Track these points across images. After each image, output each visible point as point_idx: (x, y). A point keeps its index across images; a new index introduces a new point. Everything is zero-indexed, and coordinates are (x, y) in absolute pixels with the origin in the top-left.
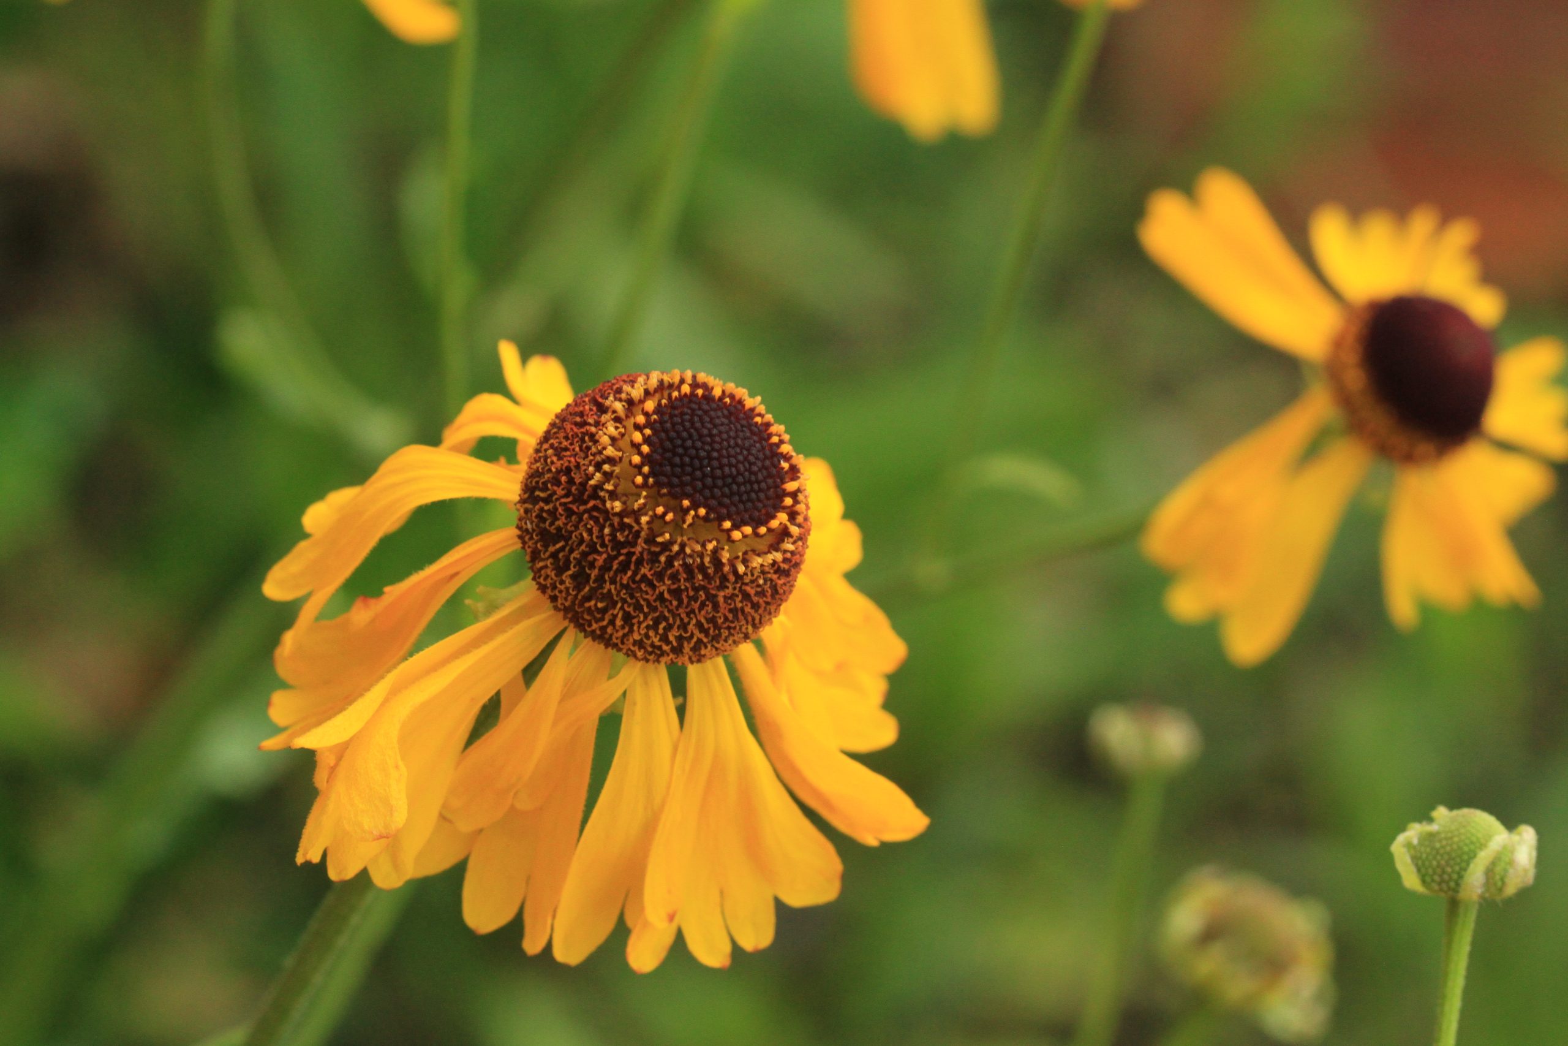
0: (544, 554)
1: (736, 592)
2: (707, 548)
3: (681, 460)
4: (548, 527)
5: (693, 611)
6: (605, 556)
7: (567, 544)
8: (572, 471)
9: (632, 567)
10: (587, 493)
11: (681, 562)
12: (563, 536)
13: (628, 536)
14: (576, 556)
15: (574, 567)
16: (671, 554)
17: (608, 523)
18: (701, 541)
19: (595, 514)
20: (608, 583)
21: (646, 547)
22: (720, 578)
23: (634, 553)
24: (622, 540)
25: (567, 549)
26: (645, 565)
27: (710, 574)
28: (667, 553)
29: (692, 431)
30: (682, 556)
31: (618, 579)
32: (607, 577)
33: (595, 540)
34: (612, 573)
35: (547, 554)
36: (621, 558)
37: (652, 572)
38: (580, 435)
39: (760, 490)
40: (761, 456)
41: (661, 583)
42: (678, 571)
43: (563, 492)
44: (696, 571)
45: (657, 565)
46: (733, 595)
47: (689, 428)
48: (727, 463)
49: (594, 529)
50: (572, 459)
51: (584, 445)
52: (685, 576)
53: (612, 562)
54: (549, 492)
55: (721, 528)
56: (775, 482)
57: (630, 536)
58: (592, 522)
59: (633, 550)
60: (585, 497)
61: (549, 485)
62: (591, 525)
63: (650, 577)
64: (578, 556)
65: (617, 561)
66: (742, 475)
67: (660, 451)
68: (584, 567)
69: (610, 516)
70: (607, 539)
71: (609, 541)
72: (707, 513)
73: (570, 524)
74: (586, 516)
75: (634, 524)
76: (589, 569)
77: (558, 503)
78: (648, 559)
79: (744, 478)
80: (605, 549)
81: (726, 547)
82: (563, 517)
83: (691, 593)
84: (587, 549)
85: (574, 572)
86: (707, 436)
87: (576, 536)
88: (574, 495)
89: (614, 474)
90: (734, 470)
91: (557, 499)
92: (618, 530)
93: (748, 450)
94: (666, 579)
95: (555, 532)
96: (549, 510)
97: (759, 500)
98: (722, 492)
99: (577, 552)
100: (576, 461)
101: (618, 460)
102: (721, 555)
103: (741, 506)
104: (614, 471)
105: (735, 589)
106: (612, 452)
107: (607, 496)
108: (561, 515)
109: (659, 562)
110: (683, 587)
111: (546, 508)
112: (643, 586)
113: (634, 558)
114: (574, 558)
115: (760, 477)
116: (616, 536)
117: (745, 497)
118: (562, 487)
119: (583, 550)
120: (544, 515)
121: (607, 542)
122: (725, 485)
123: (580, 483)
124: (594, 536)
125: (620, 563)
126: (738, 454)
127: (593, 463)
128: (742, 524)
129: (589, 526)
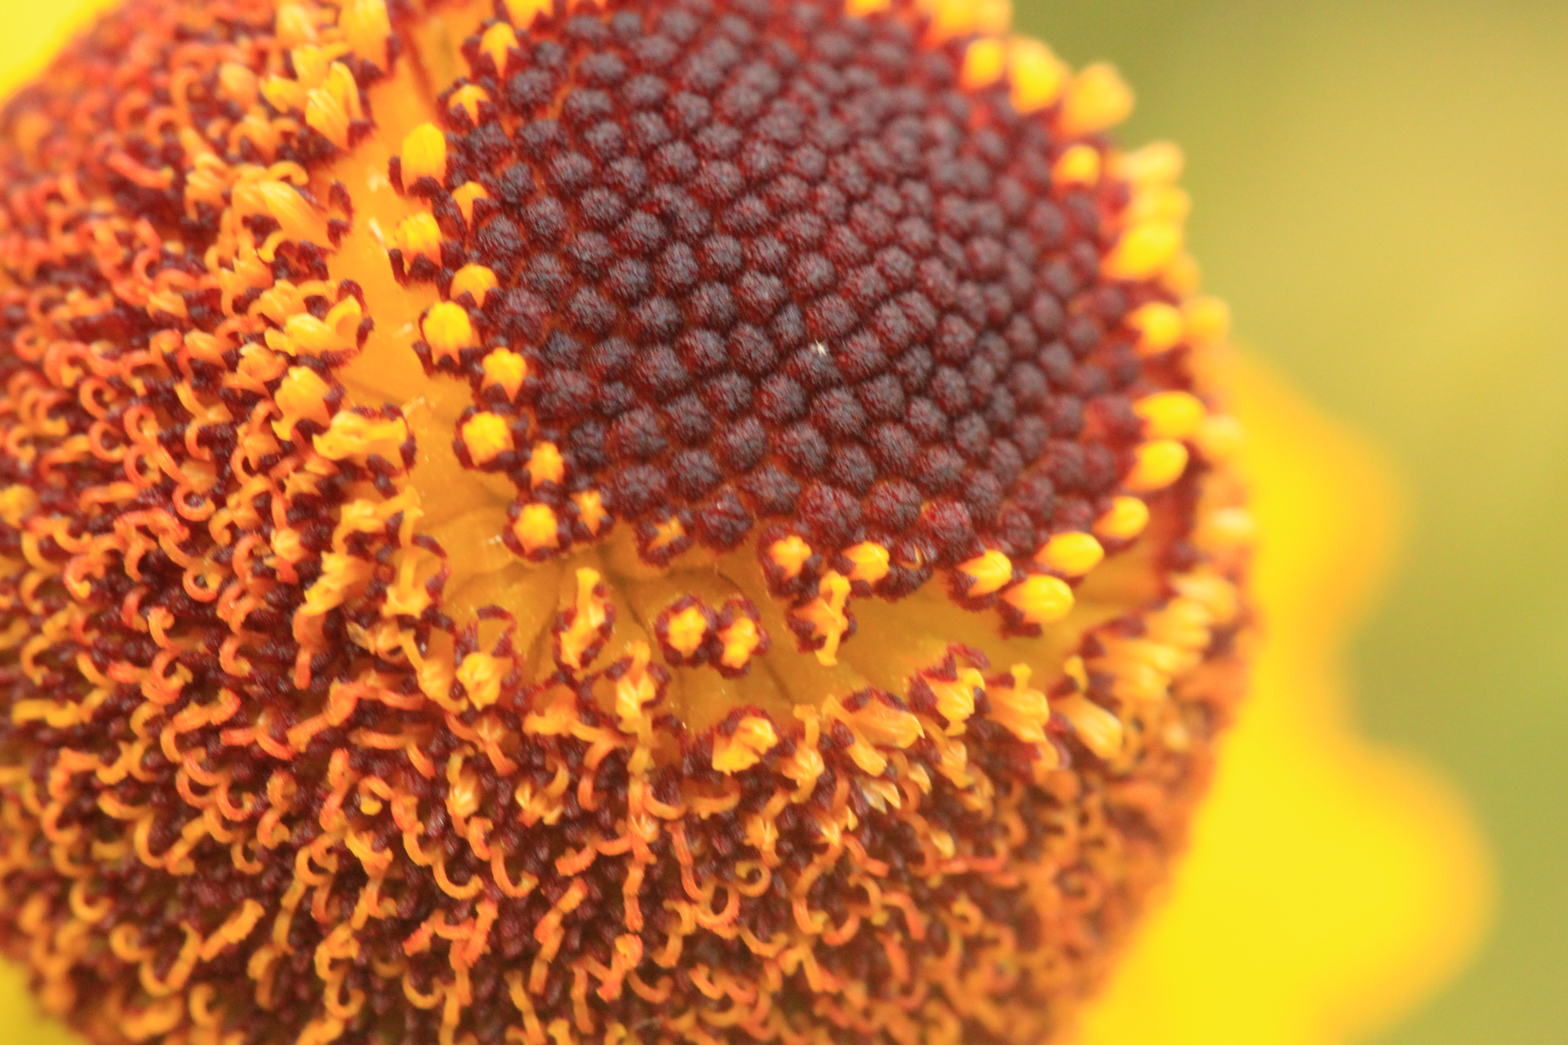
0: (162, 977)
1: (1097, 827)
2: (944, 709)
3: (683, 353)
4: (150, 861)
5: (937, 992)
6: (488, 912)
7: (273, 910)
8: (179, 570)
9: (633, 916)
10: (304, 658)
11: (852, 821)
12: (241, 877)
13: (573, 787)
14: (340, 954)
15: (344, 999)
16: (795, 798)
17: (456, 762)
18: (903, 688)
19: (377, 740)
20: (532, 1023)
21: (669, 811)
22: (1020, 809)
23: (622, 861)
24: (551, 818)
25: (282, 926)
26: (689, 884)
27: (978, 814)
28: (777, 803)
29: (665, 193)
30: (842, 787)
31: (578, 992)
32: (519, 997)
33: (418, 857)
34: (539, 972)
35: (181, 971)
36: (573, 898)
37: (732, 909)
38: (138, 385)
39: (1045, 337)
40: (977, 174)
41: (781, 938)
42: (843, 861)
43: (176, 682)
44: (919, 824)
45: (742, 869)
46: (1085, 845)
47: (646, 187)
48: (882, 287)
49: (397, 810)
50: (163, 518)
51: (191, 433)
52: (878, 867)
53: (531, 927)
54: (96, 699)
55: (973, 592)
56: (1077, 266)
57: (586, 786)
58: (376, 785)
59: (613, 848)
60: (300, 677)
61: (86, 666)
62: (374, 796)
63: (727, 934)
64: (353, 951)
65: (552, 920)
66: (955, 309)
67: (566, 344)
68: (393, 986)
69: (457, 728)
70: (475, 833)
71: (490, 838)
72: (895, 556)
73: (269, 819)
74: (338, 763)
75: (582, 732)
76: (424, 989)
77: (167, 738)
78: (698, 860)
79: (968, 319)
80: (475, 884)
81: (1021, 672)
82: (221, 797)
83: (917, 922)
84: (390, 907)
85: (347, 1022)
86: (738, 195)
87: (312, 865)
88: (238, 686)
89: (405, 533)
90: (916, 301)
91: (155, 724)
92: (514, 780)
93: (921, 174)
94: (800, 910)
95: (189, 868)
96: (129, 780)
97: (1057, 387)
98: (913, 431)
99: (341, 934)
100: (183, 521)
101: (394, 458)
102: (1011, 712)
103: (1005, 452)
104: (398, 517)
105: (1084, 819)
106: (358, 433)
107: (407, 641)
108: (199, 789)
109: (752, 853)
110: (879, 918)
111: (108, 775)
112: (700, 978)
113: (635, 877)
114: (334, 964)
115: (1020, 276)
116: (514, 808)
117: (1003, 404)
118: (160, 662)
119: (371, 921)
120: (110, 806)
121: (478, 850)
122: (911, 393)
123: (251, 623)
124: (410, 843)
125: (569, 922)
126: (899, 217)
127: (278, 509)
128: (1043, 534)
129: (370, 807)
